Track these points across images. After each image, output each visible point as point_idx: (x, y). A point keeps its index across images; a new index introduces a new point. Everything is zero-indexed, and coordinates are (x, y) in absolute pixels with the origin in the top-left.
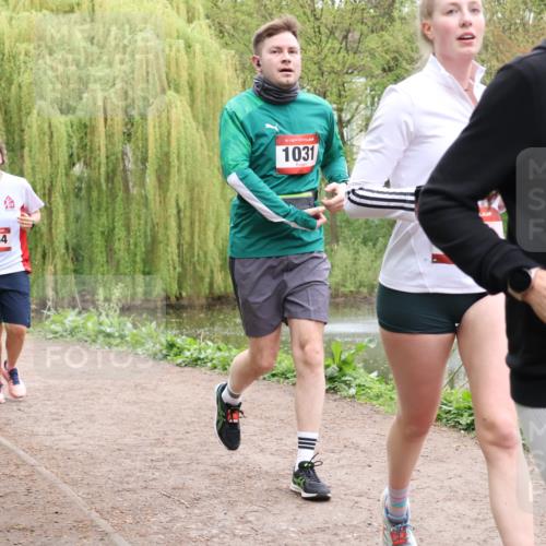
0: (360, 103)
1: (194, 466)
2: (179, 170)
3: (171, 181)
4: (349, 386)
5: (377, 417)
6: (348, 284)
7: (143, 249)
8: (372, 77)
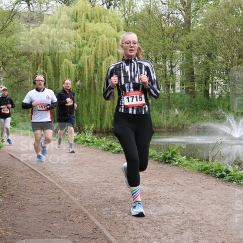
0: (178, 60)
1: (119, 190)
4: (175, 161)
5: (186, 173)
6: (174, 124)
7: (100, 111)
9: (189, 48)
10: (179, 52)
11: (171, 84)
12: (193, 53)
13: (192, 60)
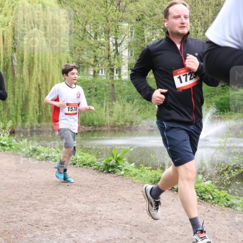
0: (126, 35)
1: (45, 210)
2: (38, 66)
3: (34, 71)
4: (121, 170)
5: (134, 185)
6: (120, 121)
7: (21, 104)
8: (131, 23)
9: (140, 20)
10: (127, 24)
11: (115, 68)
12: (144, 27)
13: (144, 36)
